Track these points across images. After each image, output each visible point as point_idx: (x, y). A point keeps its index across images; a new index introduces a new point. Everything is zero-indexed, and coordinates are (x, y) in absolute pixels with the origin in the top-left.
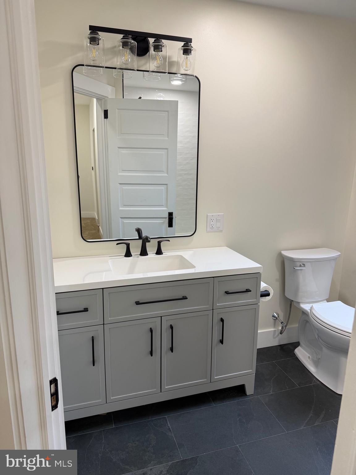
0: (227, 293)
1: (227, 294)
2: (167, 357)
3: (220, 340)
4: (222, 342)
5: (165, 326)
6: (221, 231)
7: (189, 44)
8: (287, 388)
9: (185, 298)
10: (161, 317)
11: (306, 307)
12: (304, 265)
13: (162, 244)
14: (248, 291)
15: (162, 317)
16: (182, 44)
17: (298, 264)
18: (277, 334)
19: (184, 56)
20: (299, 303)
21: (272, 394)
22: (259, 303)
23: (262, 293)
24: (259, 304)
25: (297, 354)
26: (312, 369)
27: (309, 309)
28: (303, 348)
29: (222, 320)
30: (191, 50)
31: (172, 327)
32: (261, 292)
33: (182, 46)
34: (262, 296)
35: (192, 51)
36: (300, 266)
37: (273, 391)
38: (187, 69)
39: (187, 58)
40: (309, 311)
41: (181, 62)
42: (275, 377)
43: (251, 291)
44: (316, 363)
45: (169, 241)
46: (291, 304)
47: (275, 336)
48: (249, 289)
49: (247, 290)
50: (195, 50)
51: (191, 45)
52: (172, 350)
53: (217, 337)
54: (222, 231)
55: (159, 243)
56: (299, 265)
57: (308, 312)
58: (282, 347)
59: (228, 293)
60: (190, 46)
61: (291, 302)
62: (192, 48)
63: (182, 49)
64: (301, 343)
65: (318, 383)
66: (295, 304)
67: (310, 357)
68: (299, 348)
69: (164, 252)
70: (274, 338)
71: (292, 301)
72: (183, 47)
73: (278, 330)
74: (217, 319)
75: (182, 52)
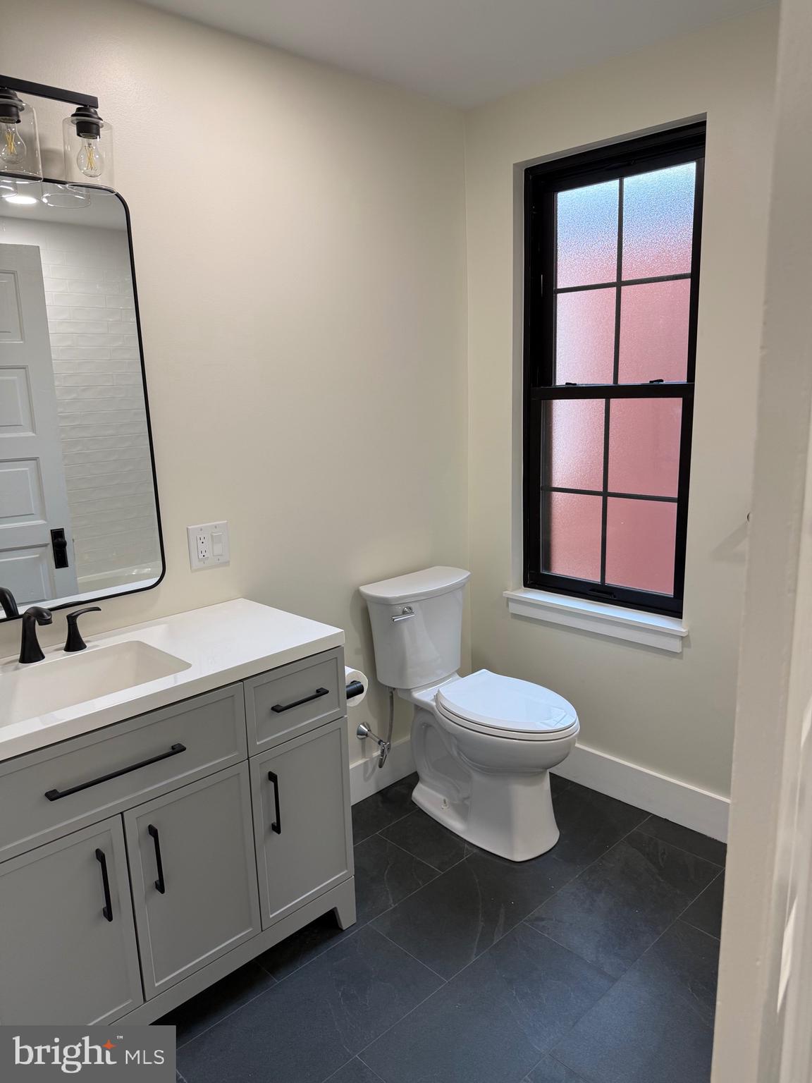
0: (277, 709)
1: (278, 711)
2: (151, 908)
3: (273, 825)
4: (276, 828)
5: (136, 830)
6: (227, 563)
7: (92, 110)
8: (420, 883)
9: (177, 749)
10: (122, 813)
11: (424, 696)
12: (410, 608)
13: (79, 620)
14: (321, 693)
15: (125, 813)
16: (73, 108)
17: (399, 609)
18: (370, 770)
19: (80, 141)
20: (409, 691)
21: (394, 909)
22: (346, 714)
23: (349, 689)
24: (346, 716)
25: (418, 802)
26: (455, 824)
27: (432, 700)
28: (429, 787)
29: (272, 777)
30: (98, 127)
31: (153, 831)
32: (348, 686)
33: (73, 115)
34: (351, 695)
35: (101, 129)
36: (404, 613)
37: (393, 900)
38: (93, 173)
39: (90, 144)
40: (434, 704)
41: (73, 156)
42: (389, 867)
43: (327, 692)
44: (463, 810)
45: (99, 609)
46: (392, 697)
47: (367, 776)
48: (322, 688)
49: (318, 691)
50: (110, 128)
51: (96, 113)
52: (160, 887)
53: (264, 820)
54: (229, 562)
55: (72, 620)
56: (401, 612)
57: (432, 708)
58: (383, 795)
59: (279, 709)
60: (96, 116)
61: (392, 693)
62: (101, 122)
63: (72, 122)
64: (422, 775)
65: (475, 851)
66: (400, 695)
67: (447, 801)
68: (420, 786)
69: (88, 641)
70: (366, 779)
71: (394, 689)
72: (75, 118)
73: (372, 759)
74: (259, 776)
75: (74, 128)
